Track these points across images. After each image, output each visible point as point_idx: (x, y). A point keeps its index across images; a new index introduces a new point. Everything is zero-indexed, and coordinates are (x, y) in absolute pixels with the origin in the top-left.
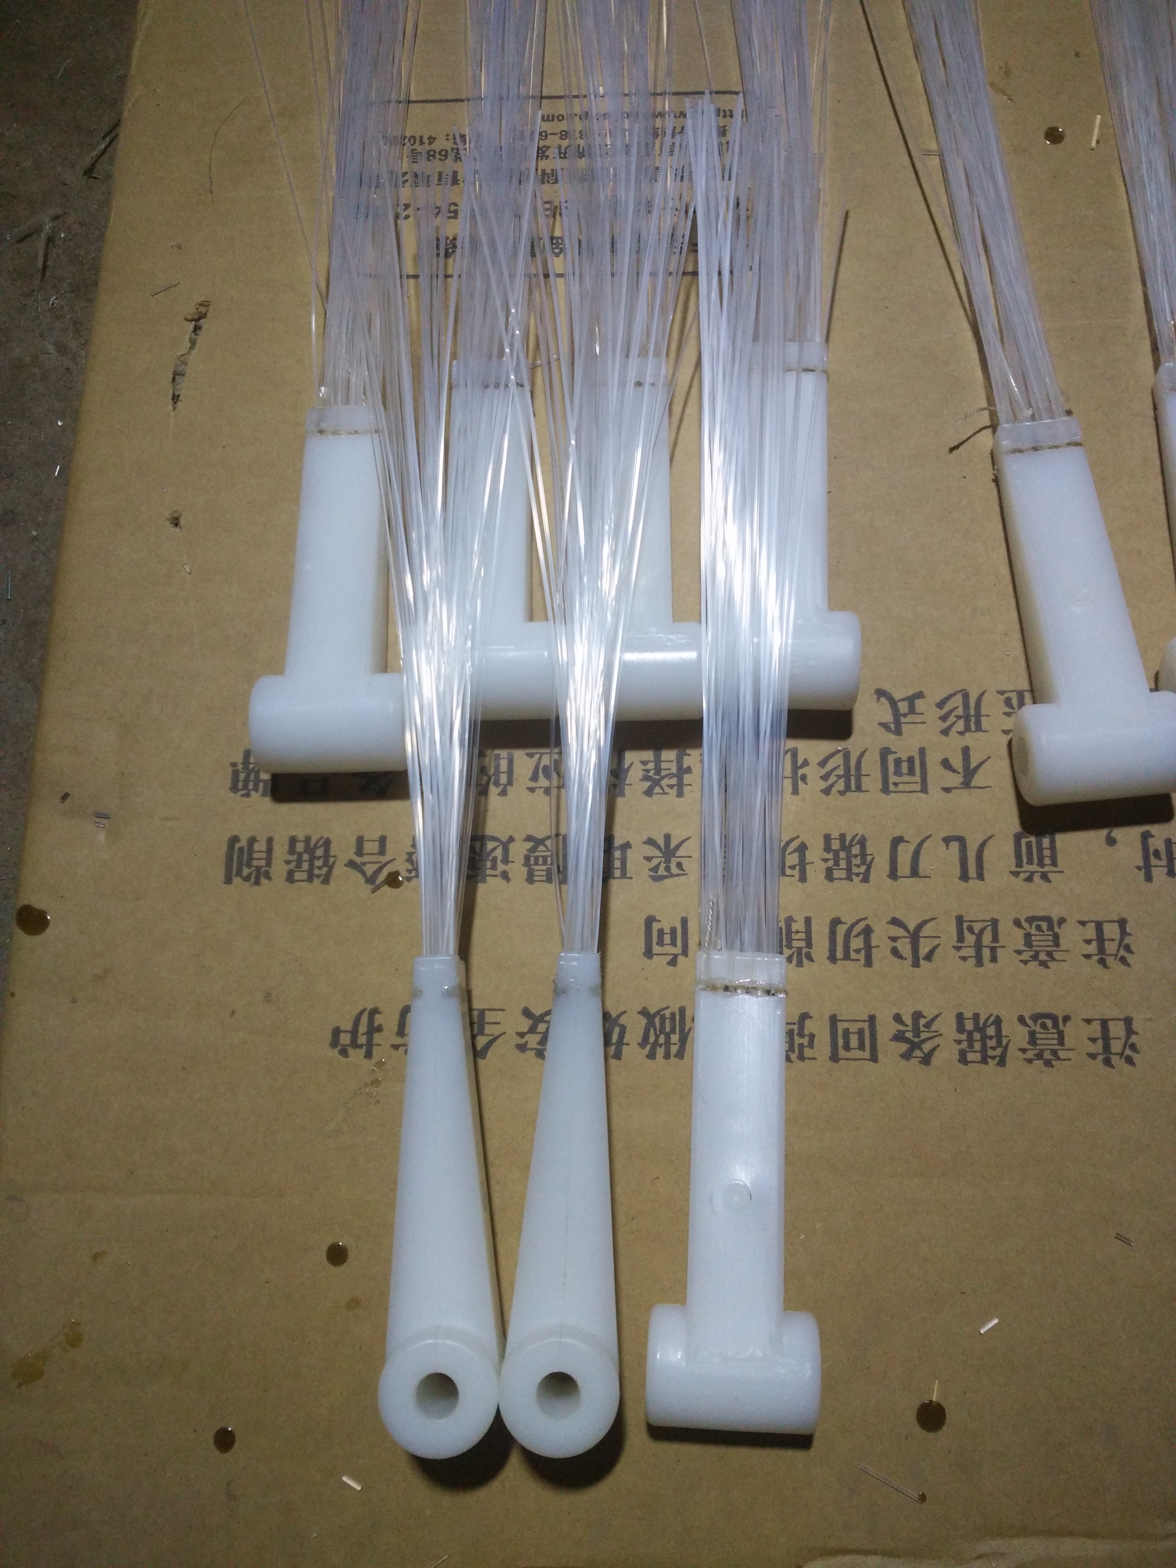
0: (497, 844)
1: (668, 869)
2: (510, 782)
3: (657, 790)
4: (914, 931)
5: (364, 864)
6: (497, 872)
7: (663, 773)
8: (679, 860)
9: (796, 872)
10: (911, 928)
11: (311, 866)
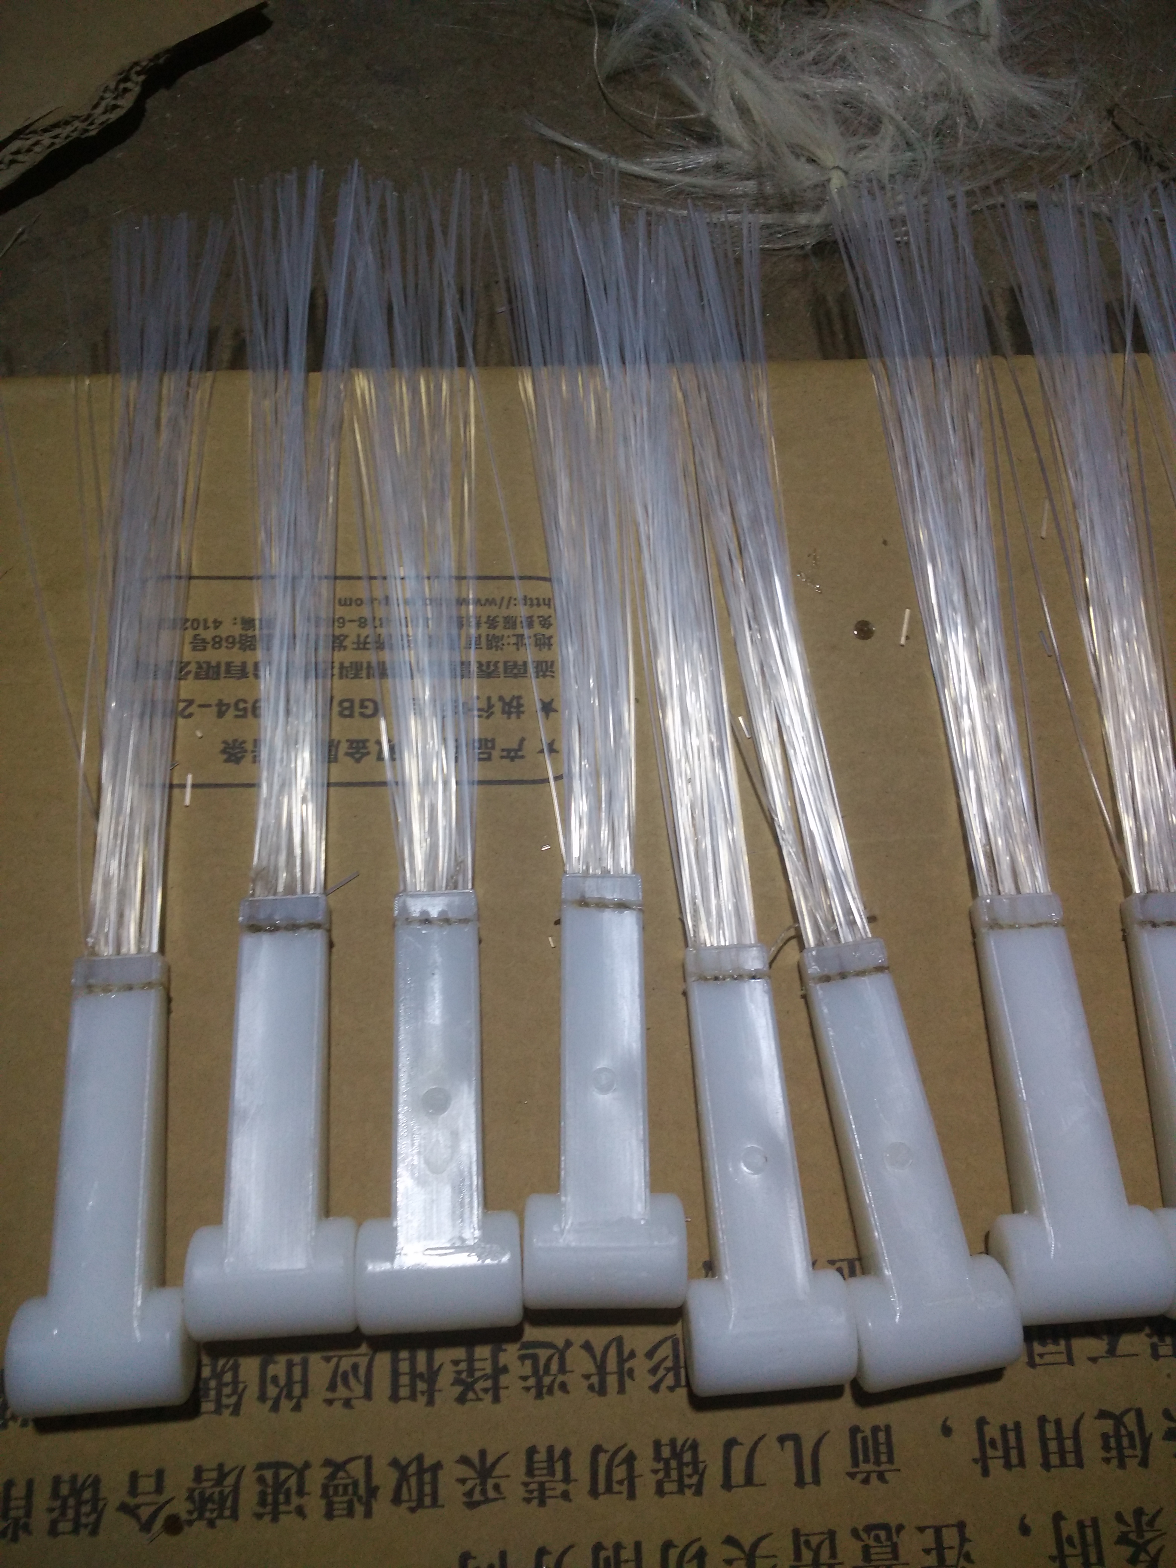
0: (290, 1472)
1: (484, 1492)
2: (305, 1394)
3: (471, 1395)
4: (750, 1550)
5: (138, 1506)
6: (292, 1507)
7: (478, 1374)
8: (497, 1480)
9: (624, 1488)
10: (747, 1548)
11: (78, 1514)
